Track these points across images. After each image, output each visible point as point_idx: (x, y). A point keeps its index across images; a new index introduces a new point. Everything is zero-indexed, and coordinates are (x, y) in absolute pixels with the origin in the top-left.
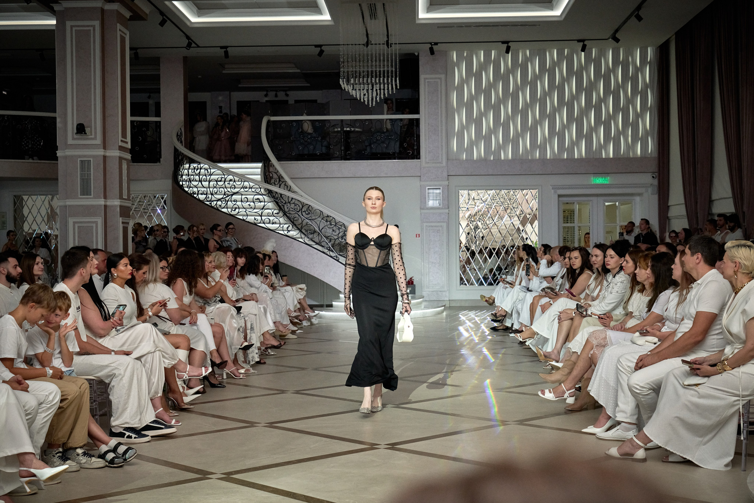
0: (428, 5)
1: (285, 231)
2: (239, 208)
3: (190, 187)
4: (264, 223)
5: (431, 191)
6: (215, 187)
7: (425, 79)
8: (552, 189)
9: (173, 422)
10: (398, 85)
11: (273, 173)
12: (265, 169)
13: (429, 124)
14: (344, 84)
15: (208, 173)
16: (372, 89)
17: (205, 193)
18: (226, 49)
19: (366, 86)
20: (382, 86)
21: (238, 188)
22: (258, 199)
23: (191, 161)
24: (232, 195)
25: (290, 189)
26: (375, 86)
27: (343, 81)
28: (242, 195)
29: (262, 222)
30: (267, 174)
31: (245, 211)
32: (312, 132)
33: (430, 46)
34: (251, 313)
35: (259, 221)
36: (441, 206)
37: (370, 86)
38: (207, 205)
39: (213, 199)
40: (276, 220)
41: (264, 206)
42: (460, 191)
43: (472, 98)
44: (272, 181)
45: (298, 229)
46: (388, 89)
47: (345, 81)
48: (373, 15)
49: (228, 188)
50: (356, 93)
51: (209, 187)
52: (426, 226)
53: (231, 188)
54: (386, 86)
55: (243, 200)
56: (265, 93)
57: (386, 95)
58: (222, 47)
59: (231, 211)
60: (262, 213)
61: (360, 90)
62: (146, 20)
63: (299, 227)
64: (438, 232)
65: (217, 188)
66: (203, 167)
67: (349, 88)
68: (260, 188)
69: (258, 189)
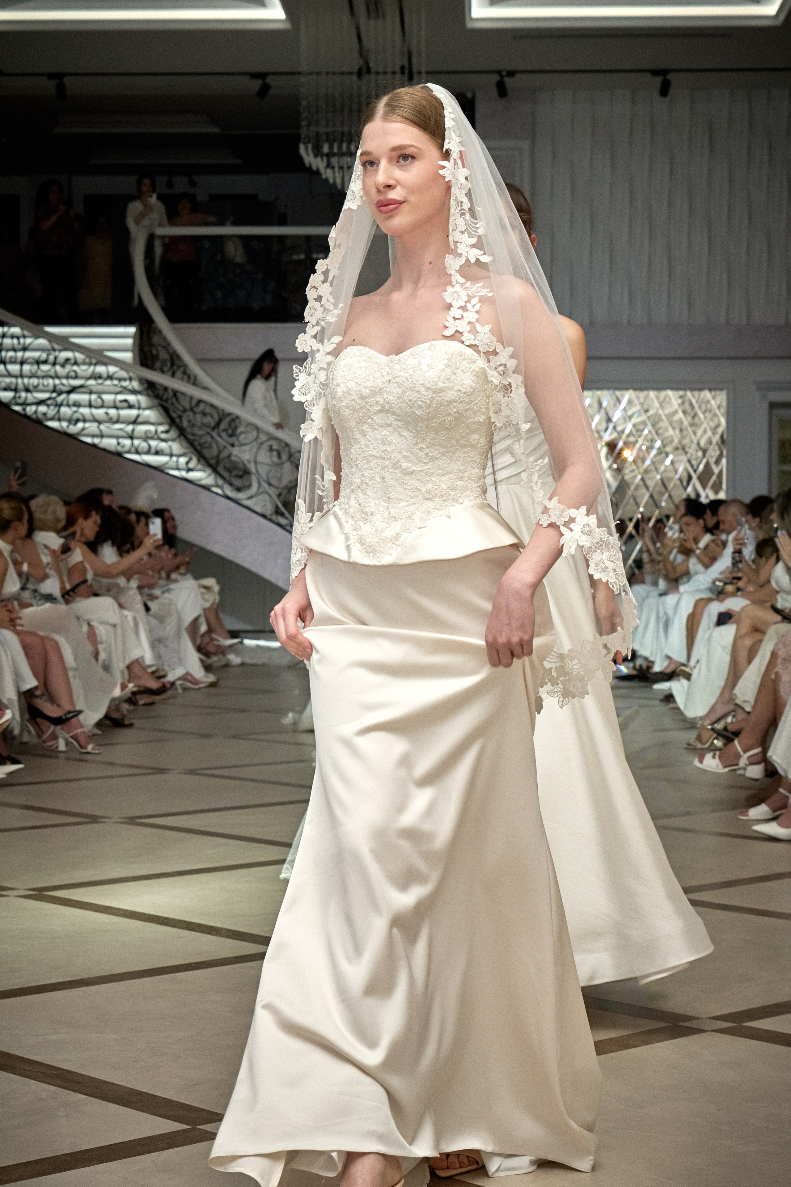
1: (183, 470)
2: (85, 421)
4: (137, 452)
6: (32, 376)
8: (758, 389)
11: (160, 348)
12: (141, 339)
14: (308, 155)
15: (19, 343)
17: (13, 387)
18: (61, 80)
21: (82, 378)
22: (125, 401)
24: (69, 392)
25: (194, 381)
27: (307, 149)
28: (91, 393)
29: (133, 450)
30: (146, 350)
31: (98, 427)
32: (243, 261)
33: (497, 77)
35: (126, 449)
38: (16, 412)
39: (30, 397)
40: (163, 445)
41: (138, 416)
44: (158, 365)
45: (210, 465)
47: (310, 148)
48: (374, 7)
49: (62, 377)
51: (22, 376)
53: (67, 377)
55: (93, 403)
58: (51, 76)
59: (68, 426)
61: (342, 168)
63: (213, 462)
65: (38, 377)
66: (9, 334)
67: (317, 163)
68: (131, 379)
69: (125, 380)
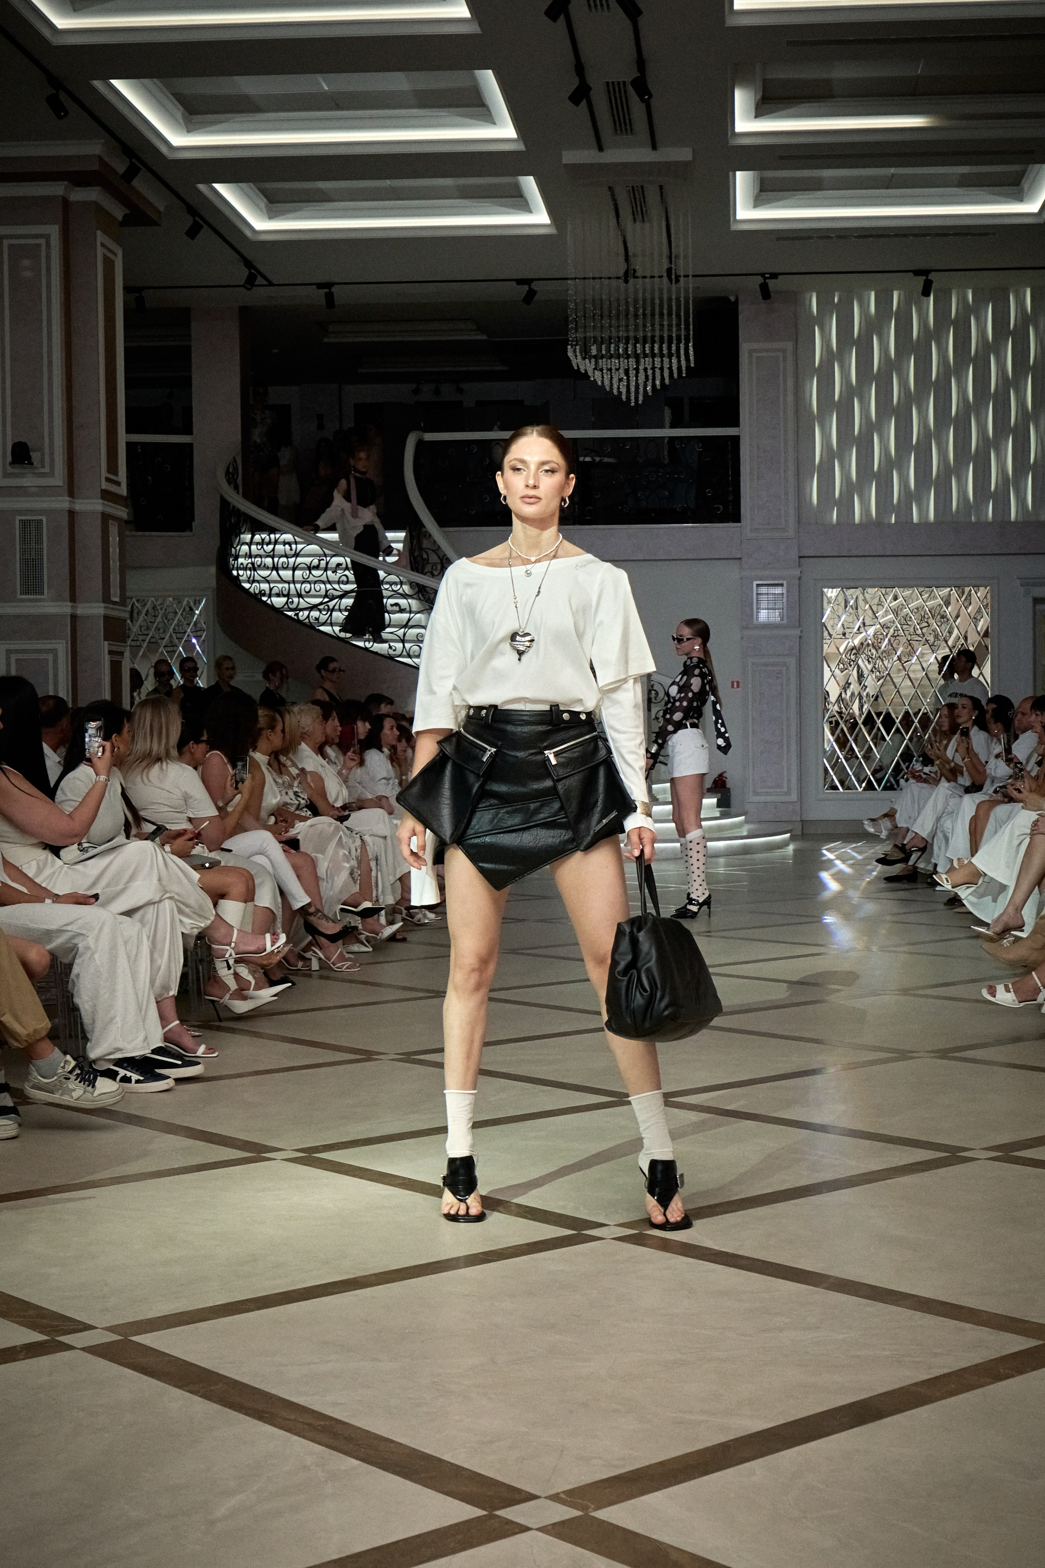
0: (757, 190)
3: (254, 581)
4: (409, 656)
5: (763, 590)
6: (304, 581)
7: (751, 352)
8: (1022, 585)
9: (202, 1049)
10: (692, 358)
11: (430, 552)
12: (412, 543)
13: (758, 447)
14: (576, 356)
15: (291, 549)
16: (637, 370)
17: (285, 593)
18: (330, 289)
19: (623, 363)
20: (657, 360)
22: (397, 604)
23: (257, 527)
24: (341, 597)
26: (642, 360)
27: (575, 351)
29: (405, 653)
30: (416, 554)
33: (760, 280)
34: (375, 833)
35: (398, 652)
36: (785, 622)
37: (632, 361)
38: (290, 617)
39: (303, 604)
41: (409, 620)
42: (825, 590)
43: (850, 392)
44: (428, 568)
46: (670, 369)
47: (578, 350)
48: (640, 212)
49: (334, 582)
50: (603, 377)
51: (294, 582)
52: (753, 663)
53: (339, 582)
54: (666, 360)
56: (414, 386)
57: (667, 381)
58: (320, 286)
60: (405, 634)
61: (610, 370)
62: (158, 225)
64: (778, 678)
65: (309, 582)
66: (281, 540)
67: (587, 366)
68: (401, 583)
69: (396, 583)
